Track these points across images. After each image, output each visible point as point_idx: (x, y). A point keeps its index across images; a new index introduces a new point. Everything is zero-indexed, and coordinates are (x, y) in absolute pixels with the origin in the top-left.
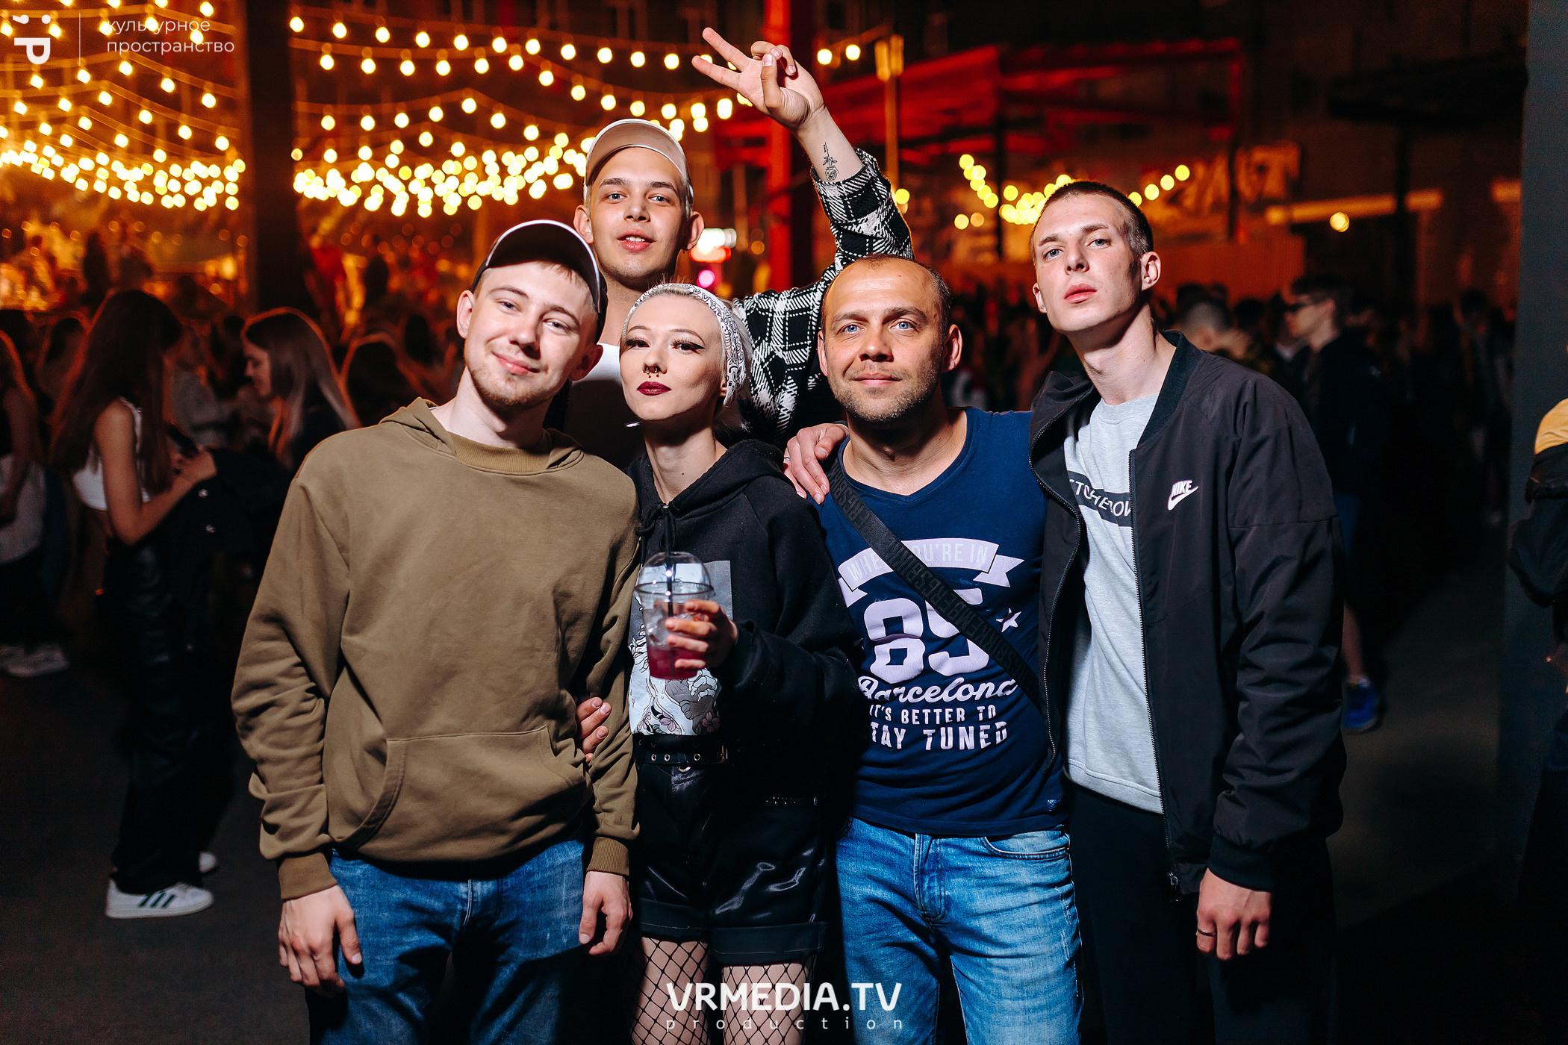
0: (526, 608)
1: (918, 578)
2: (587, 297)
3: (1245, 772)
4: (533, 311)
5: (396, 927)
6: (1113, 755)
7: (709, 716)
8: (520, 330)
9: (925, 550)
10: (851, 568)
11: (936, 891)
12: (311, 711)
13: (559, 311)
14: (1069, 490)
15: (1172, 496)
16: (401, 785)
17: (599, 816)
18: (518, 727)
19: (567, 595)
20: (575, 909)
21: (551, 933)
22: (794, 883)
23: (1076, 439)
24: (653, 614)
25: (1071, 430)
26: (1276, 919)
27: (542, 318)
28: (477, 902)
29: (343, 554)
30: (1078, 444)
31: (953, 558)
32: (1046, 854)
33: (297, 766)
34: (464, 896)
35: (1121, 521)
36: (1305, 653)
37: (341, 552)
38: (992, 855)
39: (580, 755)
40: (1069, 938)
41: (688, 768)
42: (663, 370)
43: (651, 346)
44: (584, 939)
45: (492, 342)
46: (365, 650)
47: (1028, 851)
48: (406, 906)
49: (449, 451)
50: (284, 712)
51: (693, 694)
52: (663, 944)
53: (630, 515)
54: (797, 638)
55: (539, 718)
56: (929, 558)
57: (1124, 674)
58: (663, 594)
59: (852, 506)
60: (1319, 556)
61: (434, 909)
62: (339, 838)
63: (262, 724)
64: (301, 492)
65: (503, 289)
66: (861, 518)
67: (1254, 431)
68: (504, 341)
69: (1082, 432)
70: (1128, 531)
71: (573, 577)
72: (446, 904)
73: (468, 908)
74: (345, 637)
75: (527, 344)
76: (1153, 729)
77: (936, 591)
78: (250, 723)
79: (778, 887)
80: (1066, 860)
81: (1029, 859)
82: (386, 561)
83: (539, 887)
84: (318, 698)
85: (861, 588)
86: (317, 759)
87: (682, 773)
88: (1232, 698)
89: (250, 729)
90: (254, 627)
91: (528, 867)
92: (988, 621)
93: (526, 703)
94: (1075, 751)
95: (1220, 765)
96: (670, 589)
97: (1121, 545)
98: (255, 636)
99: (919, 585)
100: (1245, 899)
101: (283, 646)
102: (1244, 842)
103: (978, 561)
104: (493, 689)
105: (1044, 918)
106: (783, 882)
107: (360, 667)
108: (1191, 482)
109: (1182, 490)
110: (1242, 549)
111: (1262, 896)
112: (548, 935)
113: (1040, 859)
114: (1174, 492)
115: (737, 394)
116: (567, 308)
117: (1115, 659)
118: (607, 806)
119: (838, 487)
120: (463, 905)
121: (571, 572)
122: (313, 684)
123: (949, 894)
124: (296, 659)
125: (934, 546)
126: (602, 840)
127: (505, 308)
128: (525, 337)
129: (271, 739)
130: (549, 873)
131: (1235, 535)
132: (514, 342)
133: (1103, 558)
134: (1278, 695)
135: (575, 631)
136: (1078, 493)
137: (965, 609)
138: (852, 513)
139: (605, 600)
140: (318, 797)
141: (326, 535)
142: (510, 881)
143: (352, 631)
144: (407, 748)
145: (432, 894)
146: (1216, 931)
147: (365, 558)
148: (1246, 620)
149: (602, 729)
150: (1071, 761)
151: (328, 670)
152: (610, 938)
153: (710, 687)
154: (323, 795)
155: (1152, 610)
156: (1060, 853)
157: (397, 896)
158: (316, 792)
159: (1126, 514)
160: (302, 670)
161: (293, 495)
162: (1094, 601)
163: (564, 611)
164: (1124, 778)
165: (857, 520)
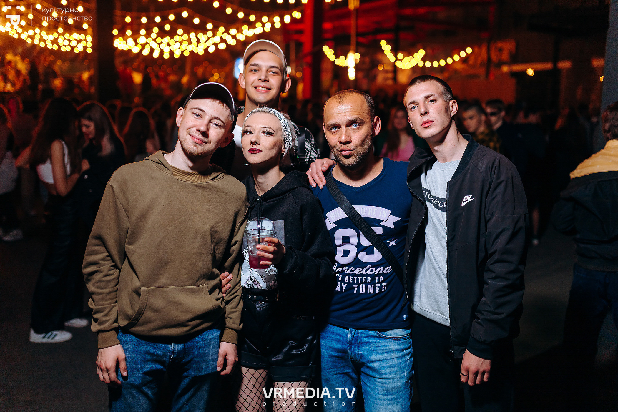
0: (199, 237)
1: (358, 221)
2: (229, 114)
3: (485, 313)
4: (207, 118)
5: (143, 361)
6: (431, 302)
7: (273, 282)
8: (201, 126)
9: (362, 210)
10: (331, 214)
11: (357, 351)
12: (113, 274)
13: (217, 119)
14: (423, 195)
15: (463, 201)
16: (146, 306)
17: (226, 319)
18: (194, 284)
19: (216, 232)
20: (215, 356)
21: (205, 365)
22: (304, 350)
23: (426, 174)
24: (252, 243)
25: (424, 171)
26: (492, 372)
27: (210, 122)
28: (176, 352)
29: (126, 213)
30: (427, 176)
31: (373, 214)
32: (401, 337)
33: (107, 296)
34: (171, 350)
35: (442, 210)
36: (512, 267)
37: (125, 212)
38: (380, 337)
39: (221, 295)
40: (408, 371)
41: (263, 302)
42: (258, 143)
43: (254, 134)
44: (219, 369)
45: (189, 130)
46: (134, 252)
47: (394, 336)
48: (148, 353)
49: (170, 173)
50: (101, 275)
51: (267, 273)
52: (250, 370)
53: (243, 200)
54: (309, 253)
55: (204, 280)
56: (363, 213)
57: (439, 270)
58: (256, 235)
59: (334, 190)
60: (520, 228)
61: (159, 355)
62: (122, 325)
63: (93, 279)
64: (111, 187)
65: (195, 108)
66: (337, 195)
67: (498, 177)
68: (194, 129)
69: (428, 172)
70: (445, 213)
71: (219, 224)
72: (163, 352)
73: (172, 354)
74: (127, 246)
75: (204, 131)
76: (449, 293)
77: (364, 227)
78: (89, 278)
79: (296, 351)
80: (410, 339)
81: (394, 339)
82: (143, 216)
83: (201, 347)
84: (117, 269)
85: (334, 223)
86: (115, 293)
87: (261, 304)
88: (481, 283)
89: (90, 280)
90: (91, 241)
91: (197, 339)
92: (384, 241)
93: (198, 275)
94: (416, 299)
95: (474, 308)
96: (259, 233)
97: (441, 218)
98: (92, 244)
99: (358, 224)
100: (481, 362)
101: (102, 248)
102: (482, 340)
103: (382, 217)
104: (184, 269)
105: (399, 364)
106: (299, 349)
107: (133, 258)
108: (471, 196)
109: (468, 199)
110: (490, 224)
111: (488, 362)
112: (204, 366)
113: (399, 339)
114: (464, 200)
115: (289, 152)
116: (221, 118)
117: (435, 264)
118: (230, 316)
119: (329, 182)
120: (170, 353)
121: (218, 222)
122: (114, 264)
123: (362, 353)
124: (107, 254)
125: (365, 209)
126: (227, 329)
127: (196, 116)
128: (203, 129)
129: (96, 285)
130: (205, 342)
131: (487, 218)
132: (198, 130)
133: (434, 223)
134: (501, 283)
135: (220, 246)
136: (425, 197)
137: (375, 236)
138: (334, 193)
139: (232, 234)
140: (114, 309)
141: (119, 205)
142: (189, 344)
143: (130, 244)
144: (149, 291)
145: (158, 349)
146: (468, 374)
147: (135, 215)
148: (490, 252)
149: (229, 285)
150: (415, 303)
151: (120, 258)
152: (229, 369)
153: (274, 271)
154: (116, 308)
155: (451, 245)
156: (407, 337)
157: (144, 349)
158: (114, 307)
159: (444, 207)
160: (109, 258)
161: (107, 189)
162: (428, 240)
163: (215, 238)
164: (435, 311)
165: (336, 196)
